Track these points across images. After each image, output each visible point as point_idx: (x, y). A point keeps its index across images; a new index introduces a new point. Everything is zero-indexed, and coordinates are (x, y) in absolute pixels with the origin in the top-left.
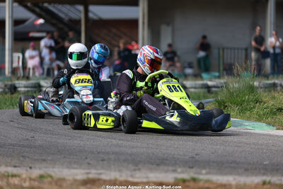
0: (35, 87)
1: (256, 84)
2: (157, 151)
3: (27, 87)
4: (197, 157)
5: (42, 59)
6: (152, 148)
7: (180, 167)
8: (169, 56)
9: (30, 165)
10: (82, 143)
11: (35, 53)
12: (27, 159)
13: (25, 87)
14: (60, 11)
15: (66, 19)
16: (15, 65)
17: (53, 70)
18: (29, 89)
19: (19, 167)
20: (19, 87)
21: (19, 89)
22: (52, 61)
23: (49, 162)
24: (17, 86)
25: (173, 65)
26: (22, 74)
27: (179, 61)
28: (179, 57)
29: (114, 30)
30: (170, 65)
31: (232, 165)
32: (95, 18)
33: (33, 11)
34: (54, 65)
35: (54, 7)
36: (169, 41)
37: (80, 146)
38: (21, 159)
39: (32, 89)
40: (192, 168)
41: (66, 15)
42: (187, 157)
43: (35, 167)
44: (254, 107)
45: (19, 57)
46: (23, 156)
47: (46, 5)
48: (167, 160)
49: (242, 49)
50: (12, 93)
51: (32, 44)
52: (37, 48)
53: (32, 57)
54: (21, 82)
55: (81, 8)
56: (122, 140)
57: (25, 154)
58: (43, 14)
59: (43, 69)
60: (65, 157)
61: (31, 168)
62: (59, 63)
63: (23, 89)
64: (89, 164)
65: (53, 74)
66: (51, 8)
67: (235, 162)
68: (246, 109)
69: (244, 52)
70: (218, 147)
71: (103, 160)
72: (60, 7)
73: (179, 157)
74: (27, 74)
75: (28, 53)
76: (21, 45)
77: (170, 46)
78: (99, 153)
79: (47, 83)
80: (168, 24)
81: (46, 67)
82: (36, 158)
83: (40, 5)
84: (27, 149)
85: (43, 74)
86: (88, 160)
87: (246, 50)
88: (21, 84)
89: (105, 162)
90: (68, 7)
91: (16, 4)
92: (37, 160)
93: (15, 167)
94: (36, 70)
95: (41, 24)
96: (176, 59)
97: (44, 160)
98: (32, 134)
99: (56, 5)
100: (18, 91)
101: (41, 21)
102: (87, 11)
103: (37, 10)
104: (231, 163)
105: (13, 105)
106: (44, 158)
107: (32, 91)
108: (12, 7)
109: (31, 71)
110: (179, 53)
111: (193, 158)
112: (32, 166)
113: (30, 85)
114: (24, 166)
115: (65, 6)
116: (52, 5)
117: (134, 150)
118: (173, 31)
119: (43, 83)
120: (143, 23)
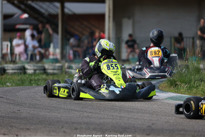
0: (20, 69)
1: (201, 66)
2: (121, 121)
3: (14, 69)
4: (153, 126)
5: (26, 47)
6: (116, 119)
7: (139, 134)
8: (130, 43)
9: (16, 133)
10: (59, 115)
11: (20, 42)
12: (14, 129)
13: (12, 70)
14: (41, 7)
15: (46, 14)
16: (4, 51)
17: (36, 55)
18: (16, 71)
19: (7, 134)
20: (8, 70)
21: (8, 71)
22: (34, 48)
23: (32, 130)
24: (6, 68)
25: (133, 51)
26: (10, 59)
27: (138, 48)
28: (138, 45)
29: (85, 23)
30: (131, 52)
31: (182, 132)
32: (70, 13)
33: (19, 7)
34: (36, 51)
35: (36, 4)
36: (130, 32)
37: (58, 118)
38: (10, 128)
39: (19, 71)
40: (149, 135)
41: (46, 10)
42: (145, 127)
43: (21, 135)
44: (200, 85)
45: (8, 45)
46: (11, 126)
47: (30, 2)
48: (128, 128)
49: (189, 38)
50: (2, 75)
51: (18, 34)
52: (22, 37)
53: (18, 45)
54: (9, 65)
55: (58, 5)
56: (92, 112)
57: (12, 124)
58: (28, 9)
59: (27, 55)
60: (45, 127)
61: (17, 135)
62: (40, 49)
63: (11, 71)
64: (64, 132)
65: (36, 58)
66: (34, 4)
67: (184, 130)
68: (193, 87)
69: (191, 40)
70: (170, 118)
71: (76, 129)
72: (41, 4)
73: (139, 126)
74: (14, 59)
75: (15, 42)
76: (9, 35)
77: (130, 36)
78: (73, 123)
79: (30, 66)
80: (129, 18)
81: (30, 53)
82: (21, 127)
83: (25, 2)
84: (14, 120)
85: (27, 59)
86: (64, 129)
87: (193, 38)
88: (10, 67)
89: (78, 130)
90: (48, 4)
91: (5, 2)
92: (22, 129)
93: (4, 134)
94: (22, 56)
95: (26, 18)
96: (136, 46)
97: (28, 129)
98: (18, 108)
99: (38, 3)
100: (7, 73)
101: (26, 16)
102: (63, 7)
103: (23, 6)
104: (181, 131)
105: (2, 84)
106: (28, 127)
107: (18, 73)
108: (2, 4)
109: (18, 57)
110: (138, 41)
111: (149, 127)
112: (18, 134)
113: (17, 68)
114: (12, 134)
115: (45, 3)
116: (35, 2)
117: (102, 121)
118: (134, 23)
119: (27, 66)
120: (109, 17)
